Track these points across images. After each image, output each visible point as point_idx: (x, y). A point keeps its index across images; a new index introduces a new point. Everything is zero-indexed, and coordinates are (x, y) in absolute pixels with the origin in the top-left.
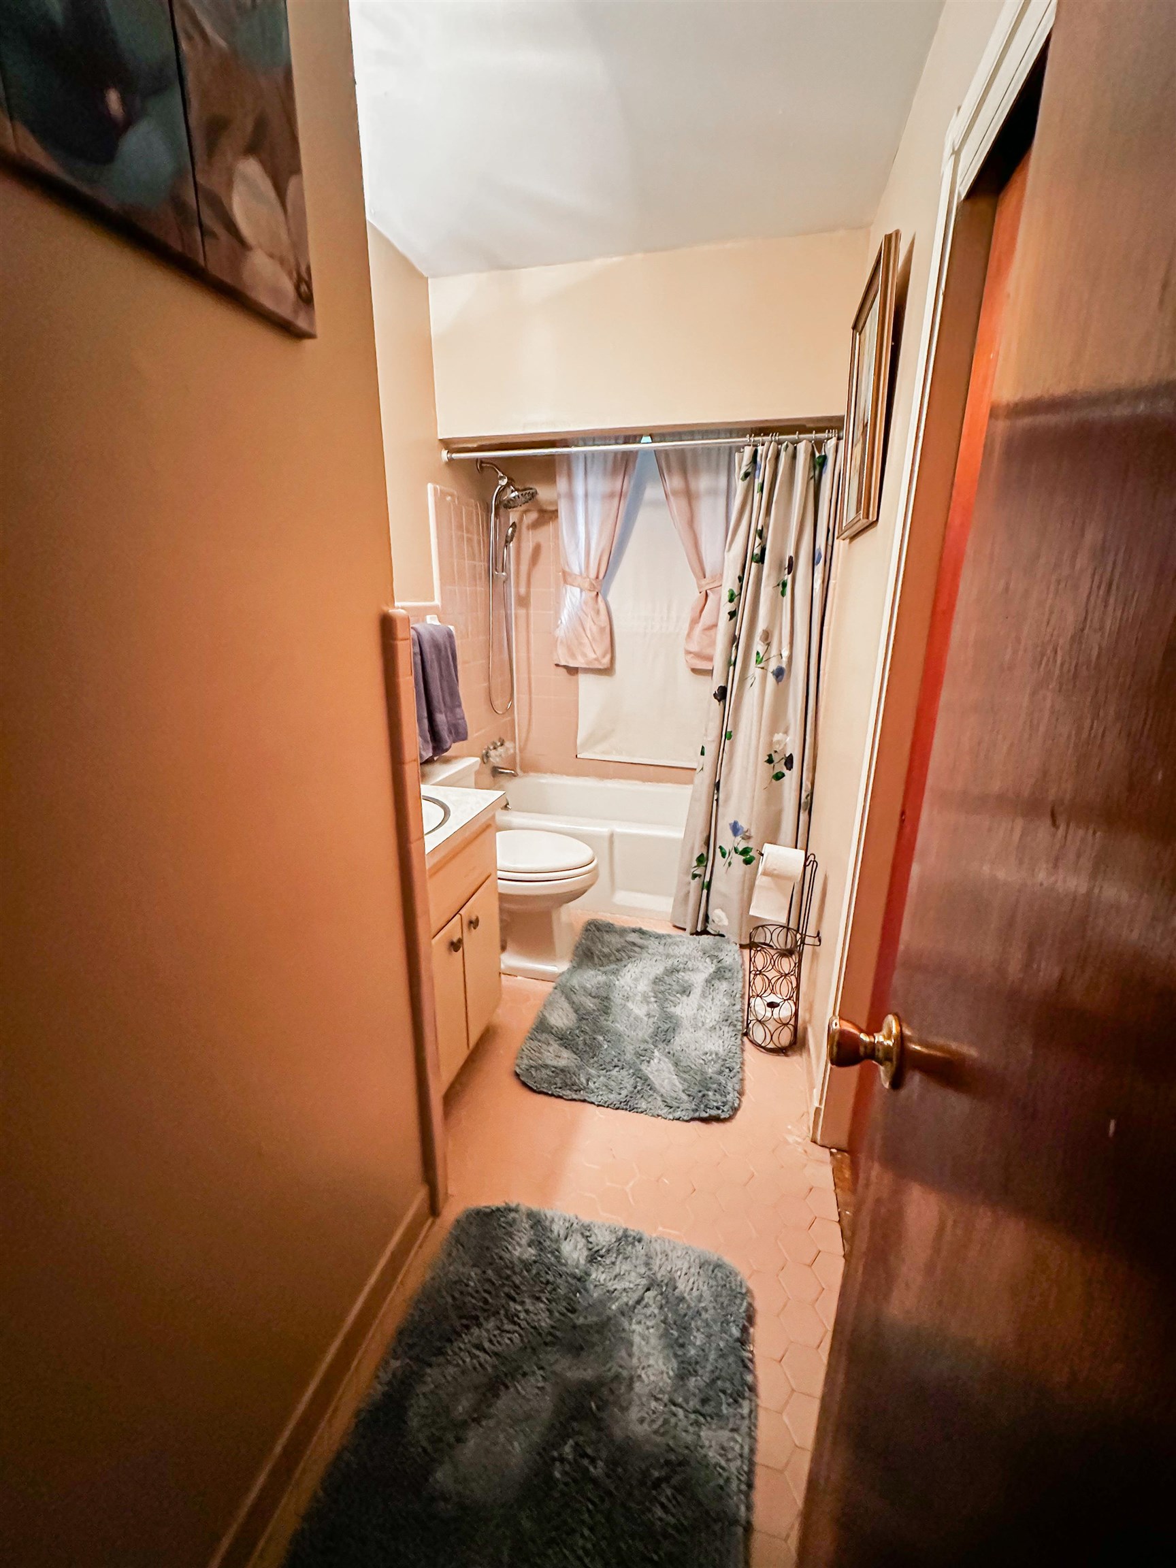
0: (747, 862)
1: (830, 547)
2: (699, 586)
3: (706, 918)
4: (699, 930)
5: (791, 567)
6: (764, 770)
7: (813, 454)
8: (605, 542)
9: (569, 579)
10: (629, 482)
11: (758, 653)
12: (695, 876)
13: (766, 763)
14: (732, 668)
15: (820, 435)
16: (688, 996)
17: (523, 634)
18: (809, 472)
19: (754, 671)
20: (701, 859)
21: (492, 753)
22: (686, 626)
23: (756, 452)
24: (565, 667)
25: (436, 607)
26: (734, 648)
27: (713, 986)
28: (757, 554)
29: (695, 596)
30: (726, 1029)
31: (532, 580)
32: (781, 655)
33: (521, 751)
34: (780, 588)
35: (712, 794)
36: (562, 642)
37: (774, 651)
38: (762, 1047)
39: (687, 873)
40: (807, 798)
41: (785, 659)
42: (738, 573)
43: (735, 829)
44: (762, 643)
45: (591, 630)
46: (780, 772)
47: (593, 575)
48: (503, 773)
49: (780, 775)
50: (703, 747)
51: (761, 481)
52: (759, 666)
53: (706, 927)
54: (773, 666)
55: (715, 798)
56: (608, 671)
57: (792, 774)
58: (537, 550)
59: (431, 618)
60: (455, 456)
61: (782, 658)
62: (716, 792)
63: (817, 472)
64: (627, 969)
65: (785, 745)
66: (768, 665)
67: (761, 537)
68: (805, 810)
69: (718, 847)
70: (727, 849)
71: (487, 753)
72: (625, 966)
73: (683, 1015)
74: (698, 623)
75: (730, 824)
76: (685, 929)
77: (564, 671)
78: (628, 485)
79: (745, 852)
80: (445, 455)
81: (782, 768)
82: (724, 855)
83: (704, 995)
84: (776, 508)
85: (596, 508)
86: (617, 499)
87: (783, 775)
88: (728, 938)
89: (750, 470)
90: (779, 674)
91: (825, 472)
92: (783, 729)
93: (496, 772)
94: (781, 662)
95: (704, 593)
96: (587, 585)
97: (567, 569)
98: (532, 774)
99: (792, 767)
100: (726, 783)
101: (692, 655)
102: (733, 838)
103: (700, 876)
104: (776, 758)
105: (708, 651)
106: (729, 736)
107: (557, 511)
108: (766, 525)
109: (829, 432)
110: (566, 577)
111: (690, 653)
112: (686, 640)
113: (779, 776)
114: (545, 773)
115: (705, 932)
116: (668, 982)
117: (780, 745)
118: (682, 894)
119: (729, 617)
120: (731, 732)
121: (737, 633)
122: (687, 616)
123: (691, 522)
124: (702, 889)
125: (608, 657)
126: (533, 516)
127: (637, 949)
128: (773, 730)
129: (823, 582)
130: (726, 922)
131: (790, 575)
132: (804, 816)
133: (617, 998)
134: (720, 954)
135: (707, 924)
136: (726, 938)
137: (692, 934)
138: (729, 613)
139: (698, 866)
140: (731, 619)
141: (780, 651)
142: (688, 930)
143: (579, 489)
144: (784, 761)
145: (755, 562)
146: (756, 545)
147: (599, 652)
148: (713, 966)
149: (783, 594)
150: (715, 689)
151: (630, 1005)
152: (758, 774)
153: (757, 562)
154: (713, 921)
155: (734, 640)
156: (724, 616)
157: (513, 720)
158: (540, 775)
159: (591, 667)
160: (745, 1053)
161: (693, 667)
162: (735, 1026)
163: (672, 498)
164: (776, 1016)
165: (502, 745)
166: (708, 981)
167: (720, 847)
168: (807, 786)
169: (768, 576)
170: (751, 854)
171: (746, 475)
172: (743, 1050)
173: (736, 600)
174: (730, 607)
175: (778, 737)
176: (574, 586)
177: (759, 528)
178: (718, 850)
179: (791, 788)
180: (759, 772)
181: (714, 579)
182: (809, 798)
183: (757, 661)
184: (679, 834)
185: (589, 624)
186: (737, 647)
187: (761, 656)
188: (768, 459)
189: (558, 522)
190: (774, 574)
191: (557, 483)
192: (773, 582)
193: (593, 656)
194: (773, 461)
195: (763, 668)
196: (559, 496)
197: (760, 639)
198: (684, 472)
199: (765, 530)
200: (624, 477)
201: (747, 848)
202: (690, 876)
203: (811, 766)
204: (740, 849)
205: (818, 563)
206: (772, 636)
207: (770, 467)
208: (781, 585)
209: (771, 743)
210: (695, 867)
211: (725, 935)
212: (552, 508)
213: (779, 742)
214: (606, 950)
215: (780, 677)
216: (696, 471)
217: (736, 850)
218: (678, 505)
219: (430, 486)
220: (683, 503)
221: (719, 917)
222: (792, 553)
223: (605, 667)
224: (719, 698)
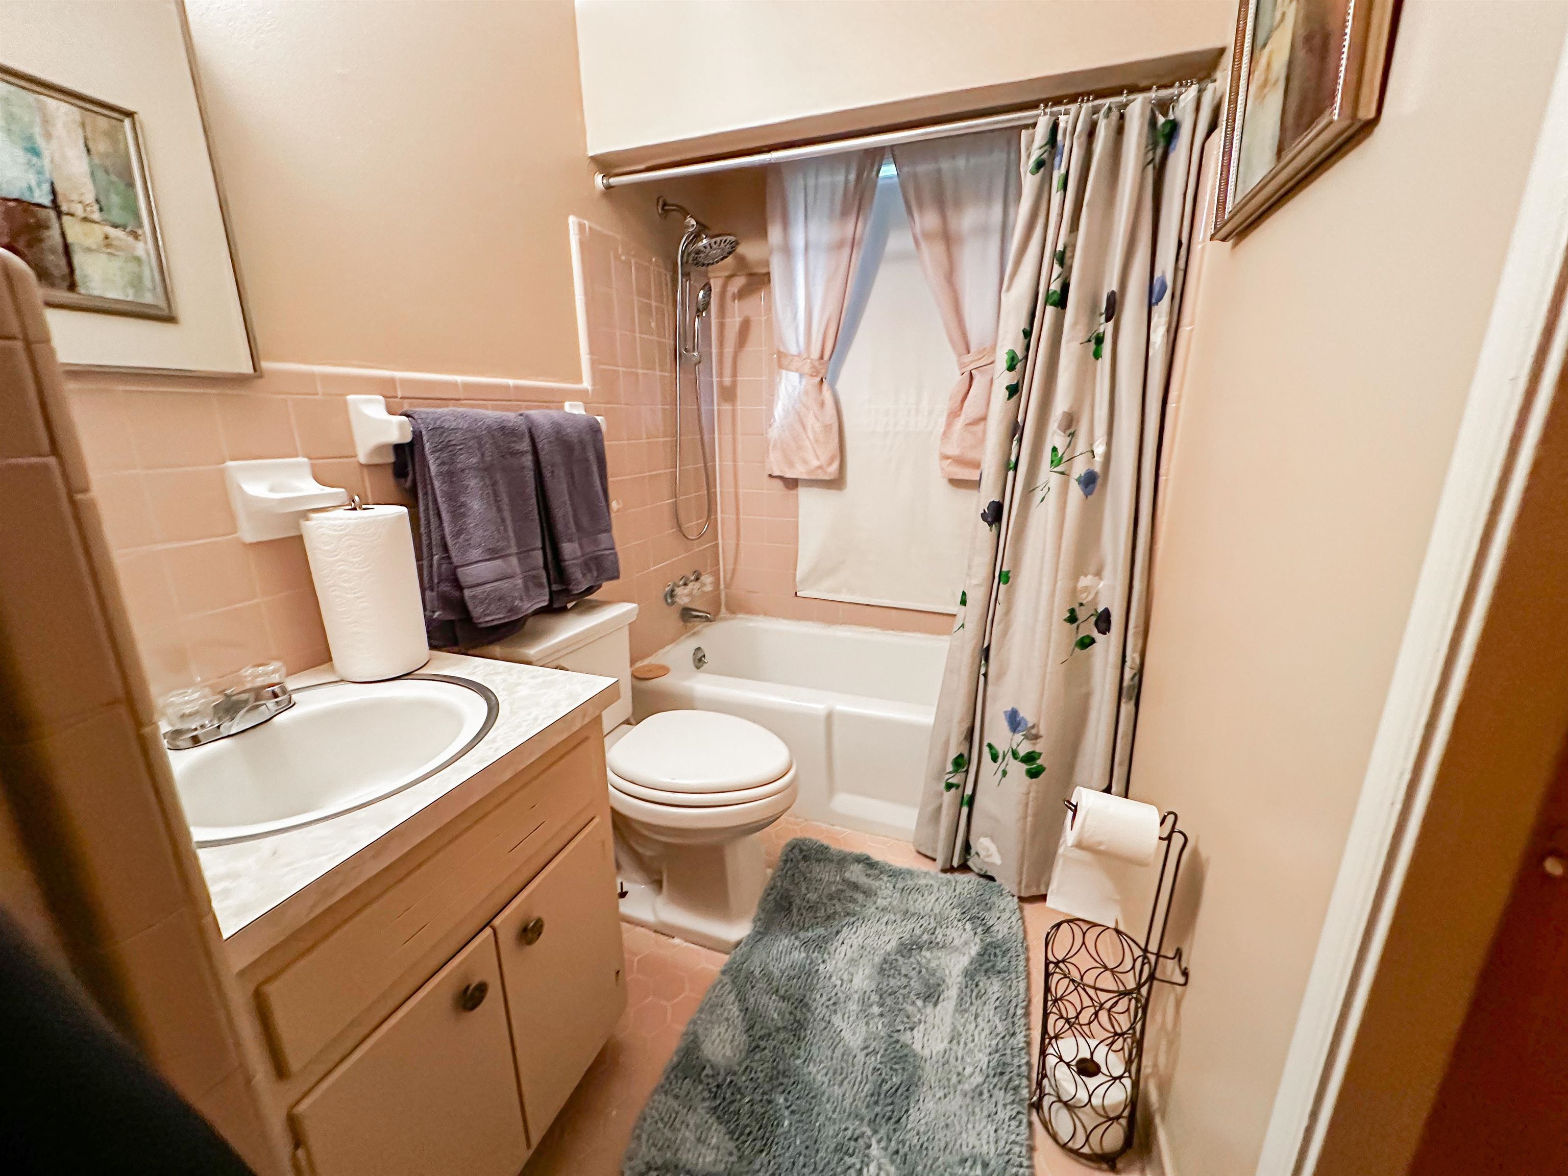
0: (1033, 774)
1: (1183, 270)
2: (962, 365)
3: (967, 847)
4: (955, 864)
5: (1113, 309)
6: (1062, 635)
7: (1153, 122)
8: (832, 308)
9: (785, 362)
10: (865, 227)
11: (1054, 449)
12: (949, 786)
13: (1065, 622)
14: (1011, 473)
15: (1165, 93)
16: (935, 1004)
17: (728, 438)
18: (1147, 153)
19: (1048, 476)
20: (960, 761)
21: (679, 591)
22: (943, 420)
23: (1055, 127)
24: (781, 478)
25: (586, 392)
26: (1015, 443)
27: (977, 986)
28: (1055, 292)
29: (955, 379)
30: (999, 1095)
31: (738, 365)
32: (1093, 452)
33: (727, 586)
34: (1092, 345)
35: (976, 666)
36: (774, 446)
37: (1081, 445)
38: (1071, 1151)
39: (939, 778)
40: (1132, 679)
41: (1099, 459)
42: (1023, 324)
43: (1014, 721)
44: (1063, 434)
45: (813, 428)
46: (1088, 636)
47: (815, 354)
48: (697, 616)
49: (1087, 641)
50: (964, 594)
51: (1063, 170)
52: (1058, 469)
53: (966, 860)
54: (1079, 468)
55: (983, 671)
56: (836, 483)
57: (1108, 642)
58: (745, 326)
59: (571, 405)
60: (614, 181)
61: (1094, 457)
62: (983, 662)
63: (1159, 151)
64: (841, 937)
65: (1097, 593)
66: (1071, 467)
67: (1062, 264)
68: (1130, 699)
69: (985, 743)
70: (1001, 748)
71: (673, 591)
72: (838, 932)
73: (926, 1053)
74: (959, 416)
75: (1005, 712)
76: (934, 860)
77: (779, 484)
78: (865, 229)
79: (1030, 758)
80: (599, 180)
81: (1091, 630)
82: (995, 758)
83: (961, 1008)
84: (1089, 216)
85: (822, 264)
86: (846, 251)
87: (1093, 641)
88: (1000, 886)
89: (1045, 156)
90: (1089, 481)
91: (1174, 149)
92: (1092, 568)
93: (687, 614)
94: (1092, 464)
95: (967, 374)
96: (807, 369)
97: (782, 349)
98: (740, 616)
99: (1108, 629)
100: (999, 650)
101: (949, 461)
102: (1010, 734)
103: (957, 786)
104: (1082, 614)
105: (971, 455)
106: (1005, 577)
107: (768, 274)
108: (1070, 246)
109: (1181, 85)
110: (781, 360)
111: (947, 457)
112: (942, 439)
113: (1086, 643)
114: (757, 614)
115: (964, 868)
116: (903, 972)
117: (1089, 594)
118: (931, 807)
119: (1008, 393)
120: (1008, 572)
121: (1020, 419)
122: (943, 406)
123: (950, 276)
124: (961, 805)
125: (835, 465)
126: (739, 282)
127: (860, 897)
128: (1078, 570)
129: (1168, 331)
130: (997, 860)
131: (1111, 323)
132: (1127, 708)
133: (819, 1002)
134: (987, 915)
135: (968, 857)
136: (997, 883)
137: (944, 871)
138: (1007, 388)
139: (955, 771)
140: (1011, 396)
141: (1091, 445)
142: (940, 863)
143: (798, 239)
144: (1094, 619)
145: (1051, 305)
146: (1054, 276)
147: (824, 458)
148: (977, 940)
149: (1097, 355)
150: (984, 506)
151: (837, 1020)
152: (1053, 639)
153: (1054, 304)
154: (977, 854)
155: (1016, 430)
156: (1000, 393)
157: (717, 546)
158: (752, 617)
159: (813, 477)
160: (1037, 1155)
161: (951, 477)
162: (1016, 1089)
163: (923, 244)
164: (1096, 1101)
165: (697, 579)
166: (969, 974)
167: (990, 746)
168: (1133, 659)
169: (1075, 324)
170: (1039, 762)
171: (1040, 164)
172: (1031, 1149)
173: (1019, 366)
174: (1008, 378)
175: (1085, 581)
176: (789, 370)
177: (1060, 248)
178: (986, 750)
179: (1106, 663)
180: (1054, 636)
181: (982, 352)
182: (1137, 678)
183: (1052, 462)
184: (925, 717)
185: (810, 421)
186: (1020, 441)
187: (1060, 455)
188: (1076, 135)
189: (770, 288)
190: (1084, 320)
191: (769, 233)
192: (1082, 335)
193: (815, 463)
194: (1084, 138)
195: (1062, 473)
196: (771, 252)
197: (1059, 427)
198: (941, 204)
199: (1068, 254)
200: (857, 220)
201: (1033, 752)
202: (943, 785)
203: (1141, 628)
204: (1022, 752)
205: (1160, 299)
206: (1078, 422)
207: (1079, 146)
208: (1093, 341)
209: (1074, 591)
210: (950, 773)
211: (996, 878)
212: (764, 271)
213: (1086, 589)
214: (812, 896)
215: (1091, 486)
216: (958, 204)
217: (1015, 754)
218: (932, 253)
219: (572, 220)
220: (939, 248)
221: (987, 850)
222: (1115, 287)
223: (832, 477)
224: (989, 519)
